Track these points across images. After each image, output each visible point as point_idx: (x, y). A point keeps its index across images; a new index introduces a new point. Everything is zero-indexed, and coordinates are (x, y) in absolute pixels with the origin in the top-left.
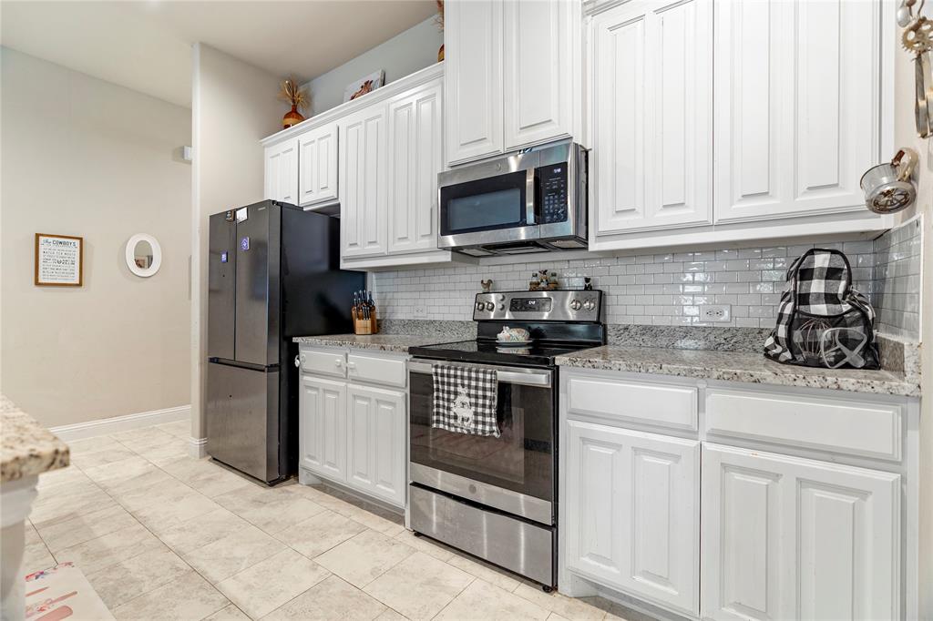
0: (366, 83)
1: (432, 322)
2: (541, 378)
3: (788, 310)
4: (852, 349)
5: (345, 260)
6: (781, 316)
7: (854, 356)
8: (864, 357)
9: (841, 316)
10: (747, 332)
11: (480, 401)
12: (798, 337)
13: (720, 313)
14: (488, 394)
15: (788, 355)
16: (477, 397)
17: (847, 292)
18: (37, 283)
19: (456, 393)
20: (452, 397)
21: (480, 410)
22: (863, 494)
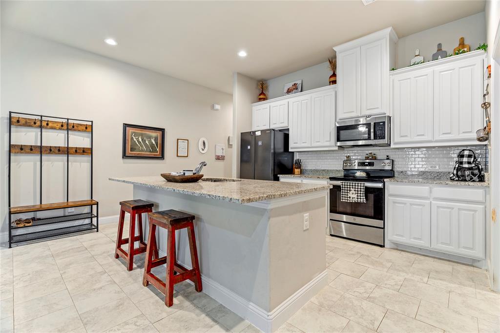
0: (295, 84)
1: (324, 170)
2: (380, 185)
3: (457, 166)
4: (475, 176)
5: (291, 148)
6: (455, 168)
7: (475, 178)
8: (478, 178)
9: (472, 168)
10: (444, 173)
11: (359, 192)
12: (459, 173)
13: (435, 167)
14: (362, 190)
15: (457, 179)
16: (358, 191)
17: (473, 161)
18: (177, 156)
19: (350, 190)
20: (349, 191)
21: (359, 195)
22: (475, 211)
